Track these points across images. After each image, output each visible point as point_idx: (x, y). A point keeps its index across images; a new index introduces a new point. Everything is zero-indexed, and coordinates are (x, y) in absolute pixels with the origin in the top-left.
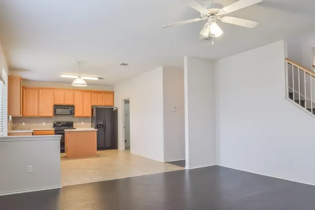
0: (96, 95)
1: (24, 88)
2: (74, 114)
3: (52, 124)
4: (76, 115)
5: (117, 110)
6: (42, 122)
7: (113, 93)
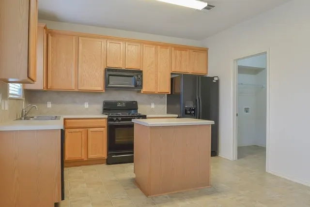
0: (178, 52)
1: (49, 33)
2: (141, 87)
3: (100, 107)
4: (144, 90)
5: (218, 81)
6: (83, 103)
7: (205, 50)
